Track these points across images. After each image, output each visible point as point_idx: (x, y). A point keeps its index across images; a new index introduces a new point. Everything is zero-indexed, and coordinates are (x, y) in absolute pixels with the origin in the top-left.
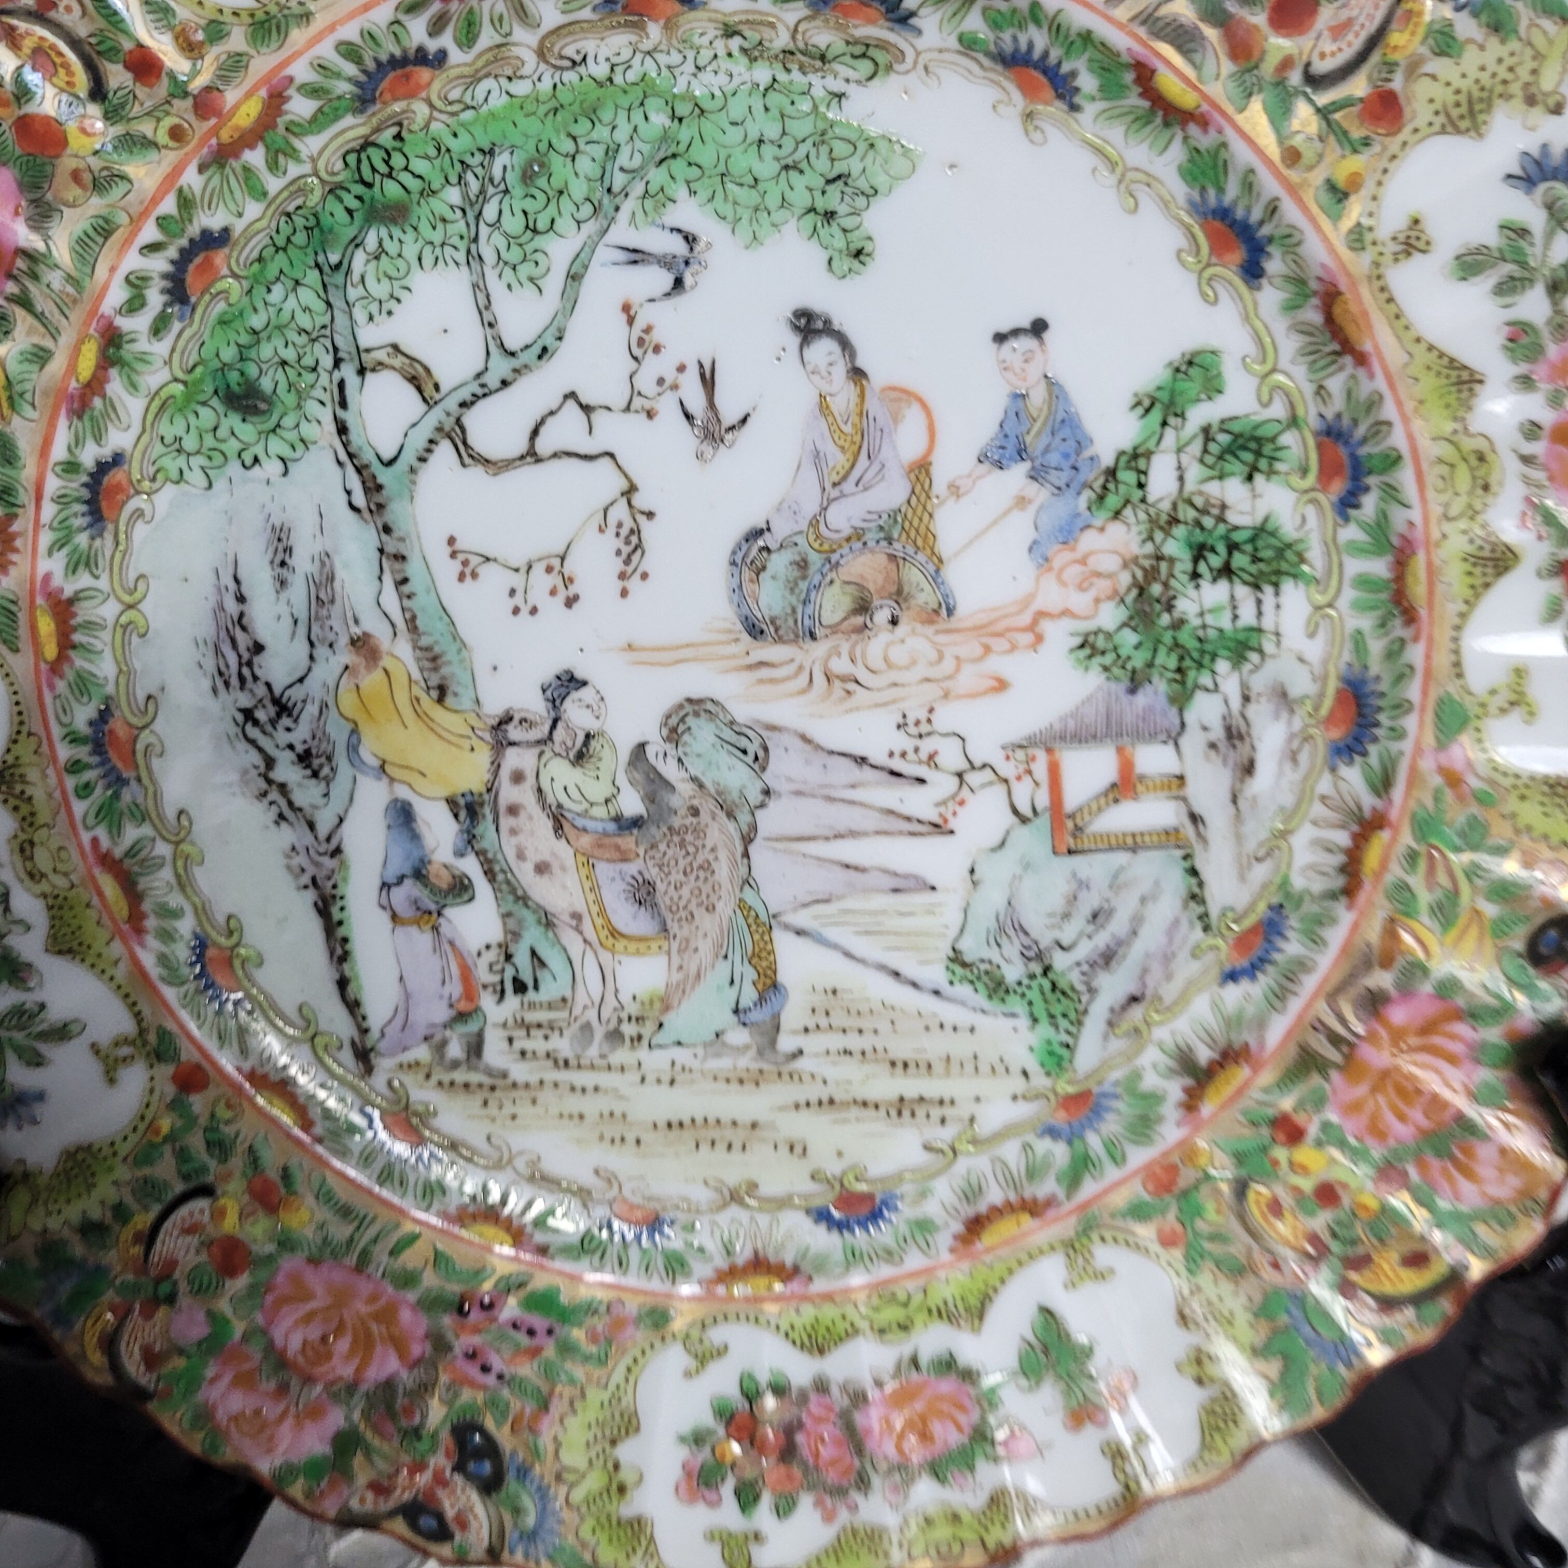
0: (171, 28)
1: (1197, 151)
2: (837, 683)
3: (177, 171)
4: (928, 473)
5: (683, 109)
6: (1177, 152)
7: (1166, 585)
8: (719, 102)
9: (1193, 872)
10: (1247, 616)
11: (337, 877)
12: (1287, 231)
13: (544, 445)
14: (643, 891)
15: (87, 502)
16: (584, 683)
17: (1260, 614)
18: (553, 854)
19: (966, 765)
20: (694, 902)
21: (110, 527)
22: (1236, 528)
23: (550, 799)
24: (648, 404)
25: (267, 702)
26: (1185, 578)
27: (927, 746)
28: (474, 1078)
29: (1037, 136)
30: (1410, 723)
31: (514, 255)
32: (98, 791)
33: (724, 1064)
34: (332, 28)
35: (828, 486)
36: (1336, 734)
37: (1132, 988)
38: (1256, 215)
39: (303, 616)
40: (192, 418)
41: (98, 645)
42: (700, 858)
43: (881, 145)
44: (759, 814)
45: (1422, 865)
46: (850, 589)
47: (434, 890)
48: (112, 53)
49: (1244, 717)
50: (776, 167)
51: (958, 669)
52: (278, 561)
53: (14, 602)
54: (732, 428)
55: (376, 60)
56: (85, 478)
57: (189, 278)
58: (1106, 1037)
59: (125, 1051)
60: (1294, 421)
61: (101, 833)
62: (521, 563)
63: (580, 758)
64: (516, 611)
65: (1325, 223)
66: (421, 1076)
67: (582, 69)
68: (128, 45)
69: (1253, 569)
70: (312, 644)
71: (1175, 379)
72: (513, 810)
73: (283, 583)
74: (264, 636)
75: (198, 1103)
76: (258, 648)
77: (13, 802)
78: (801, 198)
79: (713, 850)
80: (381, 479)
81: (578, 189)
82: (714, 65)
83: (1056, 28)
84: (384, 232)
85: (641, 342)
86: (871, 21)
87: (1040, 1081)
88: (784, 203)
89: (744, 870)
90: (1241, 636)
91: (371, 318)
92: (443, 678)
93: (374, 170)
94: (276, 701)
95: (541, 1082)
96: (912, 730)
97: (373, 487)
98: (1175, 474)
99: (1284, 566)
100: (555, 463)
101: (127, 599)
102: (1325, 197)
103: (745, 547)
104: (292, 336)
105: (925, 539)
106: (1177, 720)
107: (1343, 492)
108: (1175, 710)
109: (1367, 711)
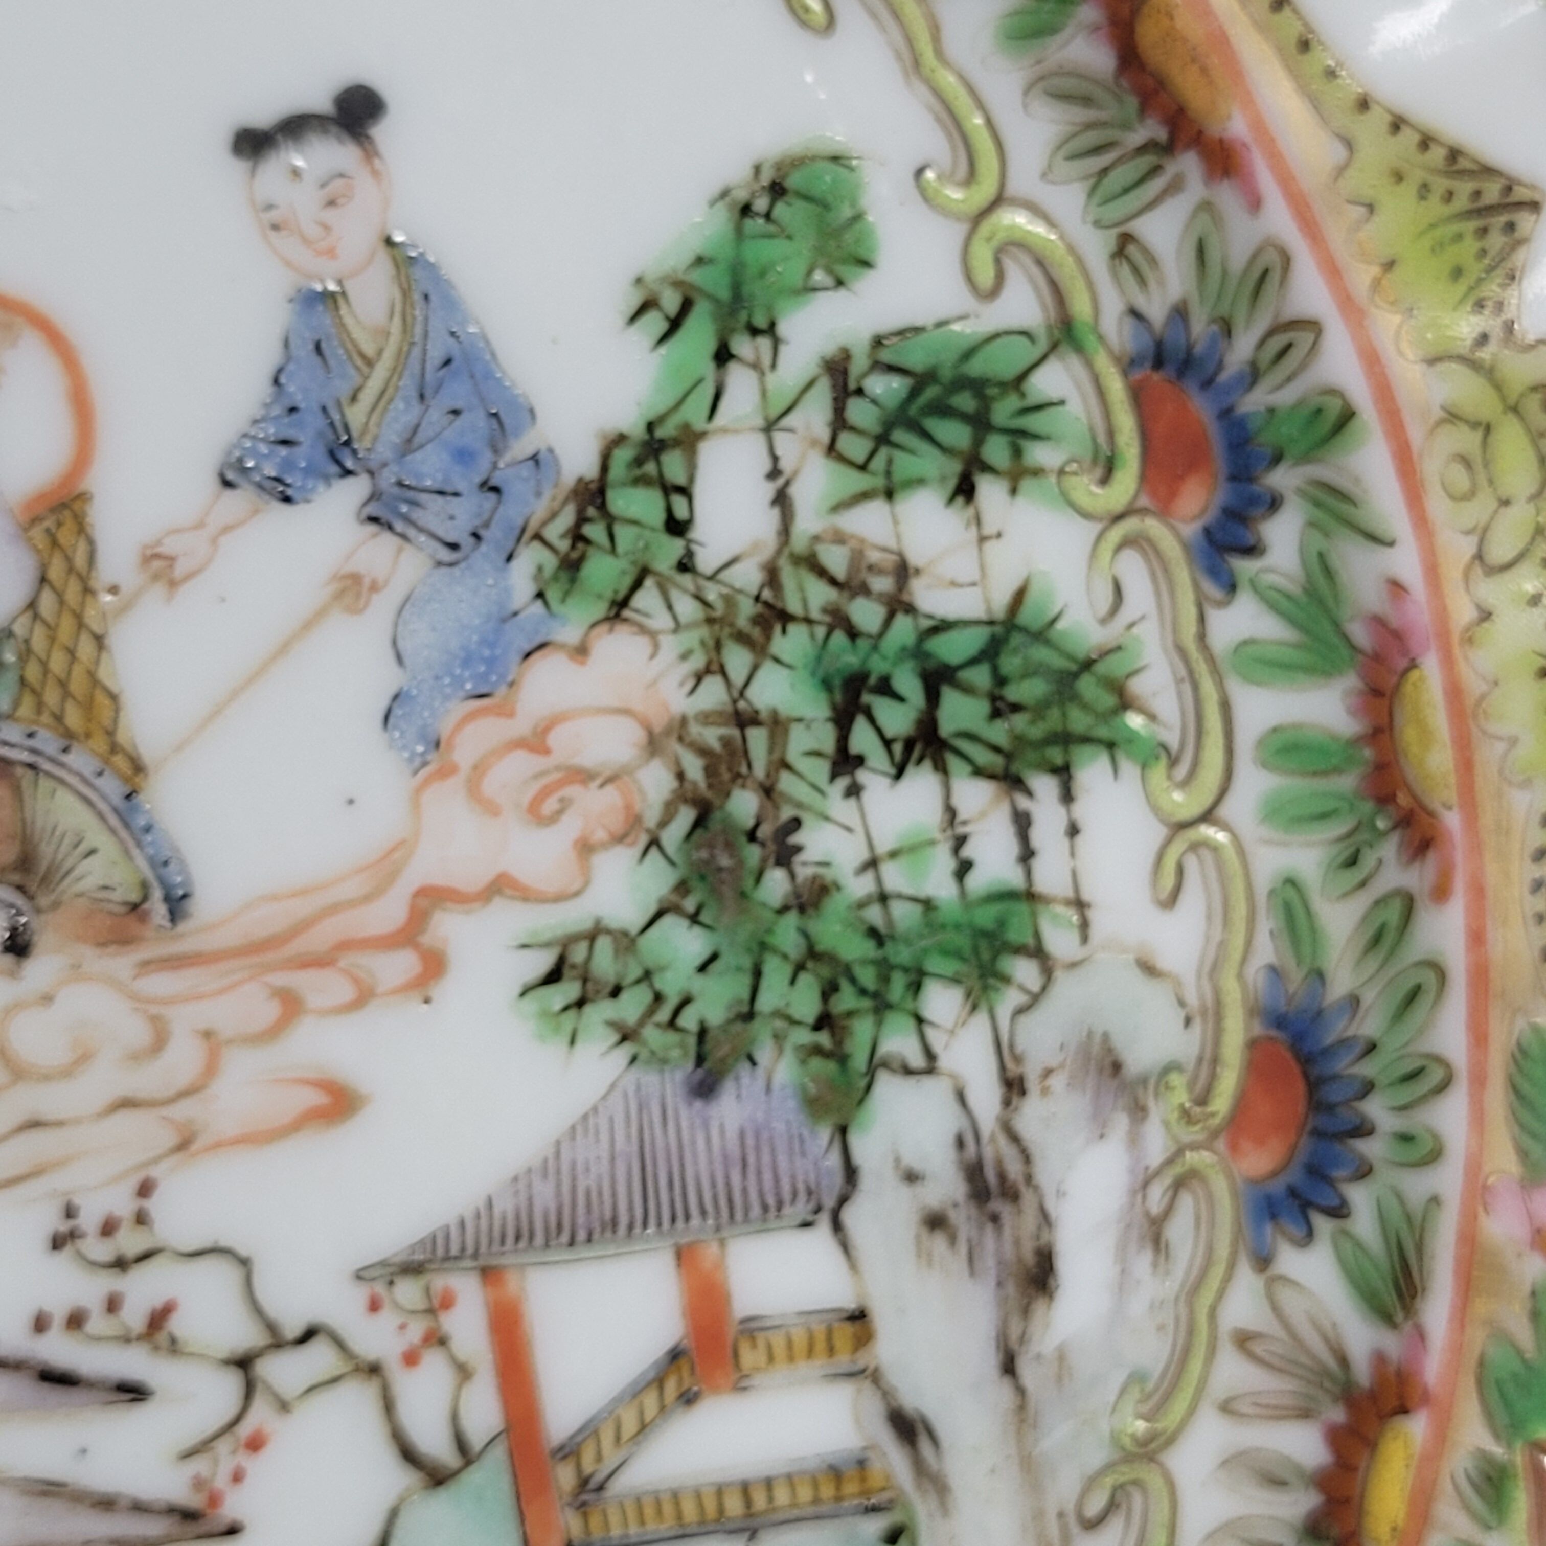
4: (81, 525)
7: (768, 791)
10: (995, 859)
17: (1027, 854)
19: (261, 1338)
22: (942, 627)
26: (819, 770)
27: (142, 1291)
30: (1450, 1118)
36: (1259, 1160)
45: (1521, 1498)
49: (1014, 1138)
51: (213, 1067)
60: (1065, 333)
69: (998, 733)
71: (739, 232)
90: (986, 917)
96: (99, 1250)
98: (769, 490)
99: (1079, 721)
106: (834, 1160)
107: (1212, 515)
108: (825, 1133)
109: (1334, 1093)
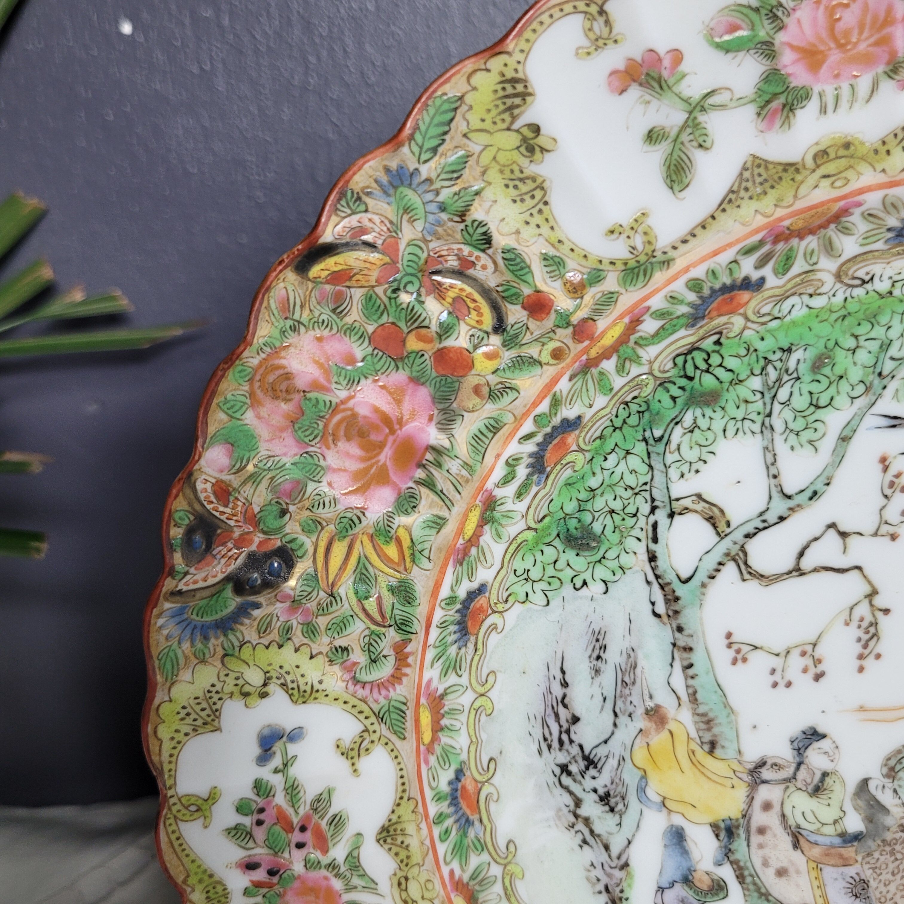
0: (560, 277)
3: (555, 381)
11: (624, 884)
13: (807, 563)
14: (859, 888)
15: (459, 623)
16: (824, 736)
18: (791, 861)
21: (473, 639)
23: (791, 822)
24: (891, 530)
25: (580, 759)
31: (800, 424)
32: (454, 832)
34: (686, 270)
39: (610, 695)
40: (538, 555)
41: (458, 725)
47: (698, 891)
52: (595, 655)
53: (405, 704)
55: (711, 288)
56: (458, 606)
57: (547, 455)
61: (455, 865)
62: (780, 647)
64: (775, 685)
67: (869, 286)
70: (616, 715)
72: (762, 831)
73: (597, 672)
74: (579, 709)
76: (575, 720)
77: (395, 849)
80: (678, 593)
81: (855, 374)
84: (698, 412)
85: (892, 485)
91: (682, 476)
92: (715, 736)
93: (696, 368)
94: (586, 758)
97: (672, 599)
100: (815, 575)
101: (481, 690)
104: (620, 491)
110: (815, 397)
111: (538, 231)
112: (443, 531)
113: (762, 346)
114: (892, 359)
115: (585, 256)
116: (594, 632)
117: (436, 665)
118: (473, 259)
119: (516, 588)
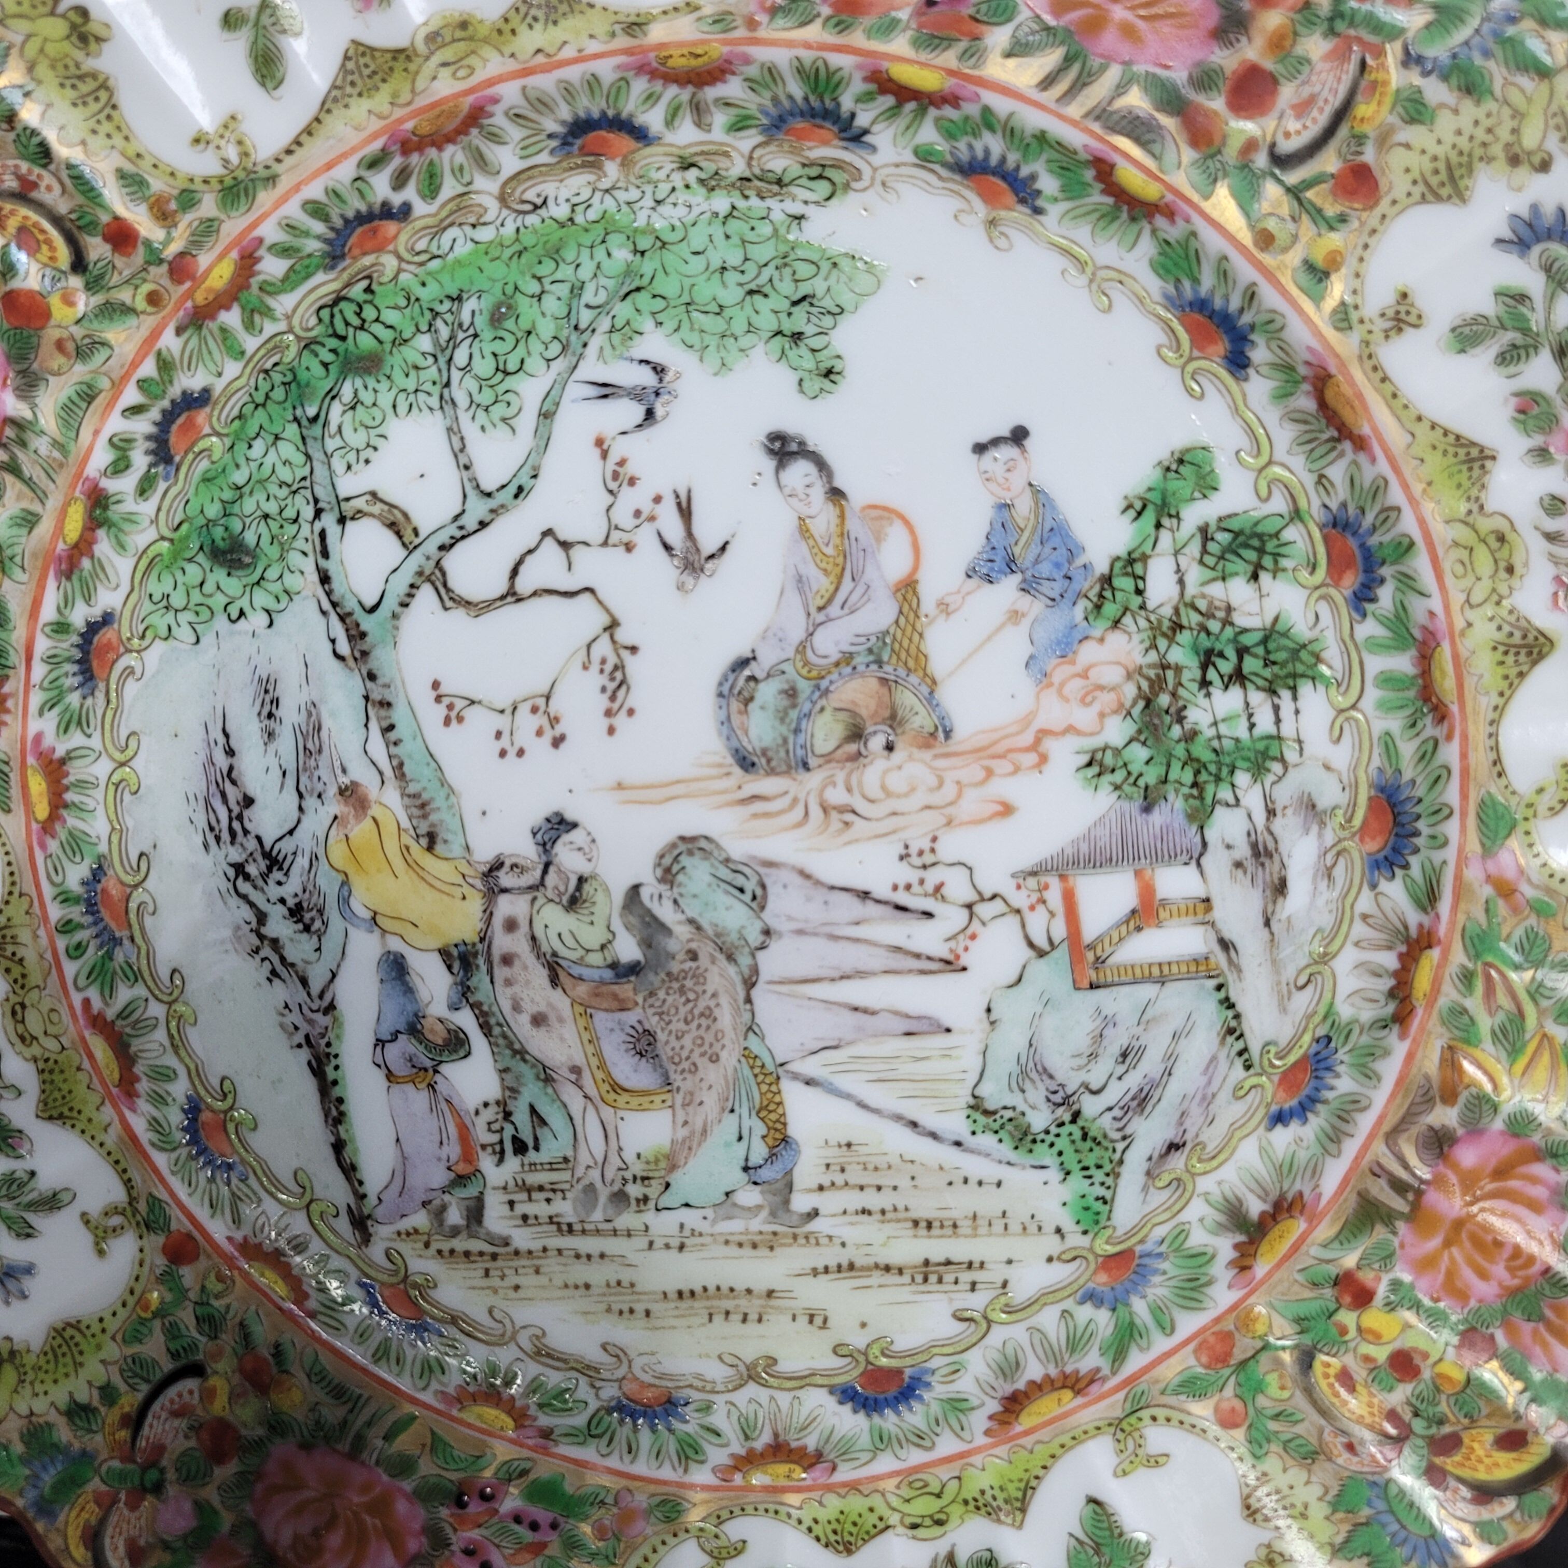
0: (145, 199)
1: (1167, 242)
2: (834, 815)
3: (155, 334)
4: (915, 593)
5: (644, 243)
6: (1147, 247)
7: (1174, 694)
8: (679, 234)
9: (1228, 1003)
10: (1265, 723)
11: (331, 1035)
12: (1268, 317)
13: (524, 585)
14: (644, 1042)
15: (78, 662)
16: (575, 825)
17: (1278, 721)
18: (549, 1004)
19: (976, 897)
20: (697, 1052)
21: (102, 686)
22: (1245, 631)
23: (545, 948)
24: (626, 537)
25: (259, 858)
26: (1194, 687)
27: (933, 877)
28: (475, 1245)
29: (1002, 242)
30: (1452, 828)
31: (487, 397)
32: (91, 951)
33: (735, 1226)
34: (297, 188)
35: (813, 610)
36: (1372, 846)
37: (1170, 1134)
38: (1235, 304)
39: (291, 768)
40: (179, 574)
41: (91, 804)
42: (702, 1005)
43: (844, 263)
44: (760, 955)
45: (1479, 985)
46: (842, 716)
47: (429, 1046)
48: (91, 227)
49: (1271, 833)
50: (741, 292)
51: (959, 795)
52: (265, 712)
53: (7, 764)
54: (712, 557)
55: (342, 216)
56: (75, 639)
57: (173, 439)
58: (1145, 1189)
59: (116, 1220)
60: (1296, 515)
61: (93, 994)
62: (506, 704)
63: (574, 903)
64: (503, 754)
65: (1307, 305)
66: (420, 1245)
67: (543, 212)
68: (105, 218)
70: (301, 796)
71: (1165, 478)
72: (507, 960)
73: (271, 735)
74: (253, 790)
75: (188, 1275)
76: (248, 801)
78: (767, 322)
79: (714, 995)
80: (364, 627)
81: (546, 329)
82: (672, 199)
83: (1010, 132)
84: (359, 383)
85: (616, 476)
86: (825, 143)
87: (1075, 1240)
88: (751, 329)
89: (747, 1016)
90: (1261, 746)
91: (349, 467)
92: (433, 825)
93: (347, 324)
94: (267, 855)
95: (545, 1250)
96: (918, 862)
97: (356, 635)
98: (1175, 577)
99: (1300, 668)
100: (535, 601)
101: (119, 756)
102: (1305, 278)
103: (731, 677)
104: (273, 489)
105: (917, 659)
106: (1198, 839)
107: (1356, 586)
108: (1194, 828)
109: (1403, 819)
110: (501, 359)
111: (109, 142)
112: (37, 531)
113: (425, 294)
114: (588, 306)
115: (172, 174)
116: (260, 680)
117: (47, 715)
118: (33, 178)
119: (154, 619)
